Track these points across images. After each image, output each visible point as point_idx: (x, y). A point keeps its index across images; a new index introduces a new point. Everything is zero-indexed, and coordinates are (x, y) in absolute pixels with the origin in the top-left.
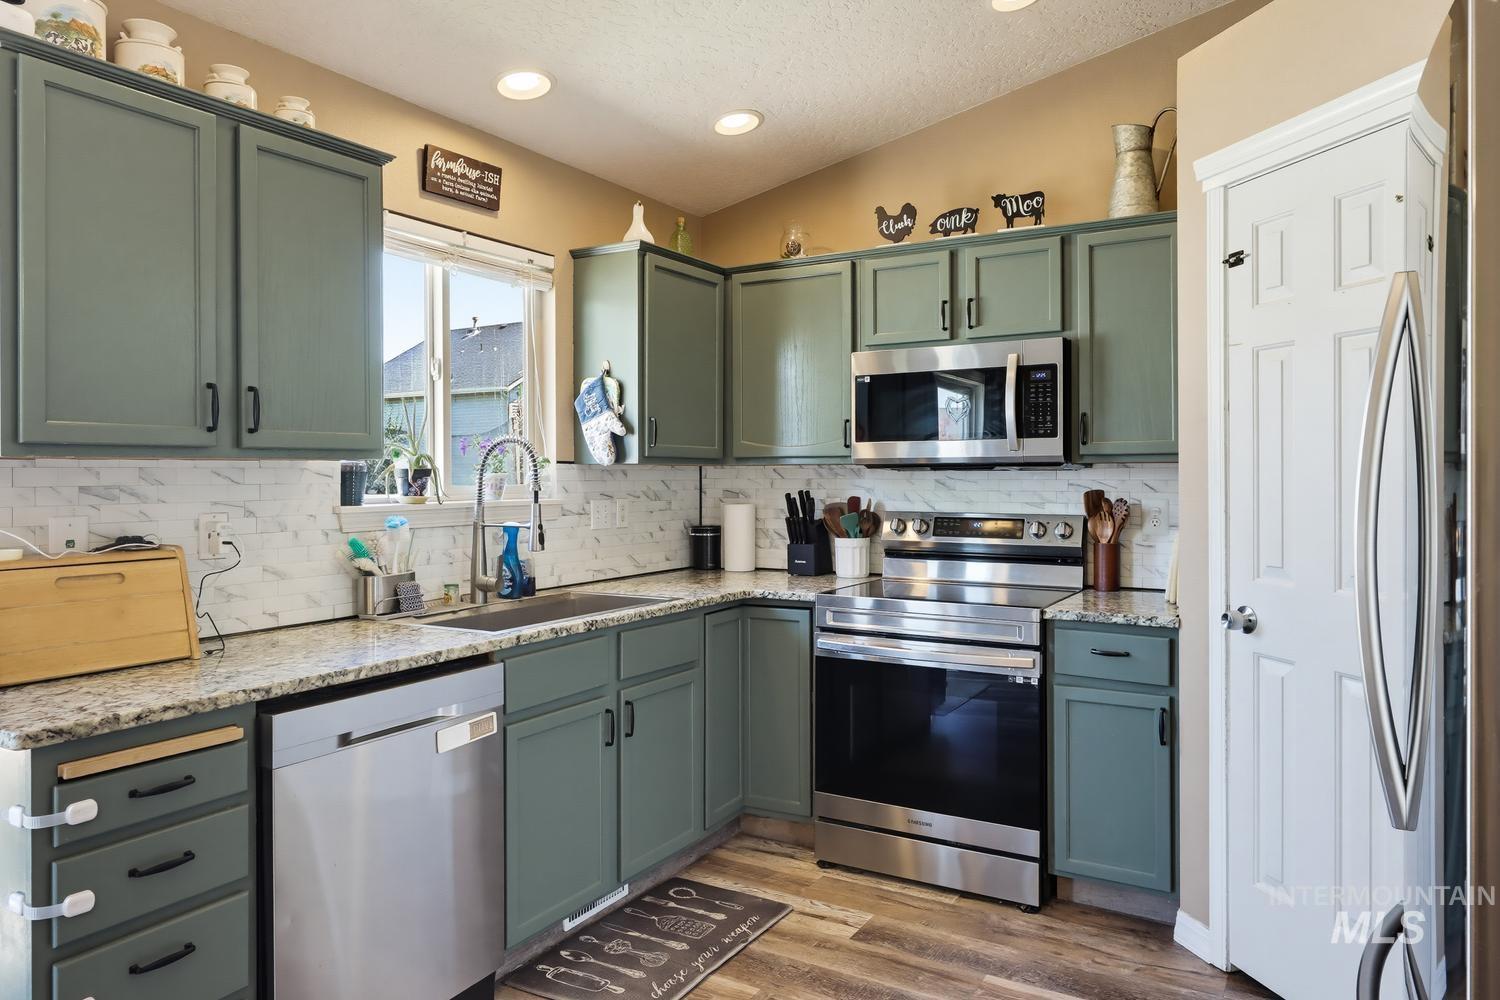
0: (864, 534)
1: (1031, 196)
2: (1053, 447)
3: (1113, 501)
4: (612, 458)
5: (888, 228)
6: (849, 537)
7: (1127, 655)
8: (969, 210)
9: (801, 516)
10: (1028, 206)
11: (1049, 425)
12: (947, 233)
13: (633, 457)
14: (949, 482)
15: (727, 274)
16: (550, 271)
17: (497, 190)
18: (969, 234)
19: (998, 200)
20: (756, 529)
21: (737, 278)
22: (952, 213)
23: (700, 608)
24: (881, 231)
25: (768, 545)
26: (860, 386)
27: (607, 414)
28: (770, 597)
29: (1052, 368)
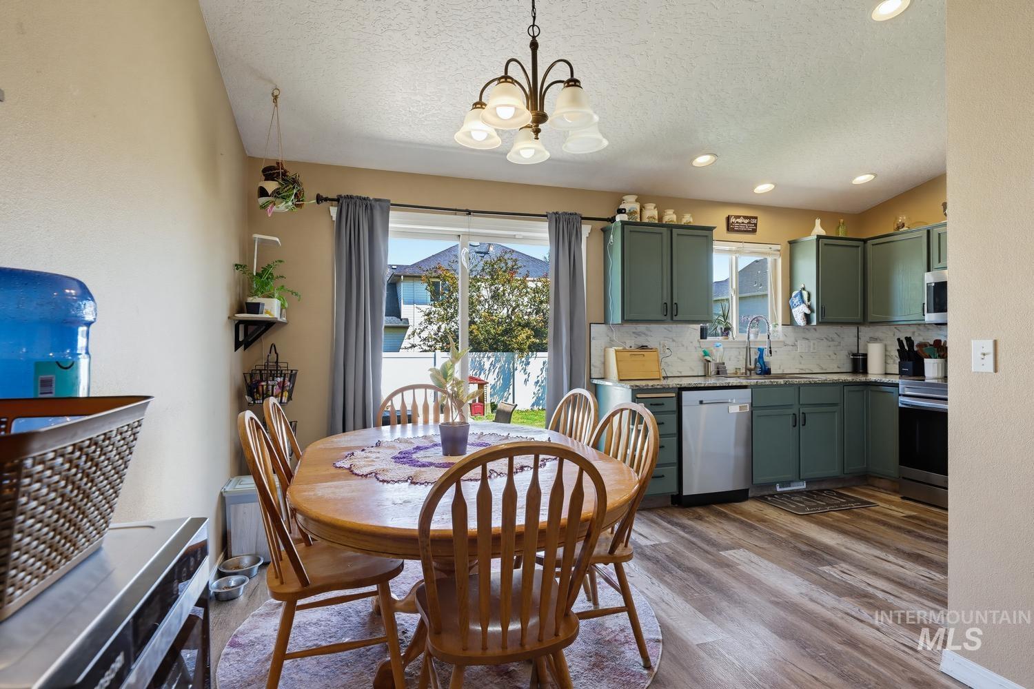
0: (940, 357)
4: (805, 322)
6: (932, 358)
9: (906, 348)
13: (814, 323)
15: (865, 241)
16: (779, 251)
17: (756, 225)
20: (886, 356)
21: (870, 242)
23: (842, 382)
24: (945, 215)
25: (892, 362)
26: (928, 287)
27: (803, 305)
28: (879, 381)
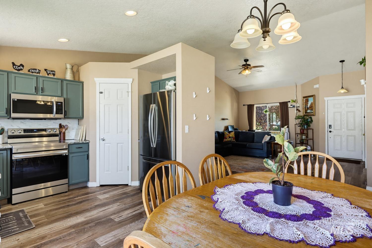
1: (53, 71)
2: (62, 116)
5: (16, 67)
7: (82, 147)
8: (38, 70)
10: (52, 73)
11: (61, 112)
12: (32, 72)
18: (38, 74)
19: (46, 70)
22: (34, 69)
24: (14, 68)
29: (62, 103)
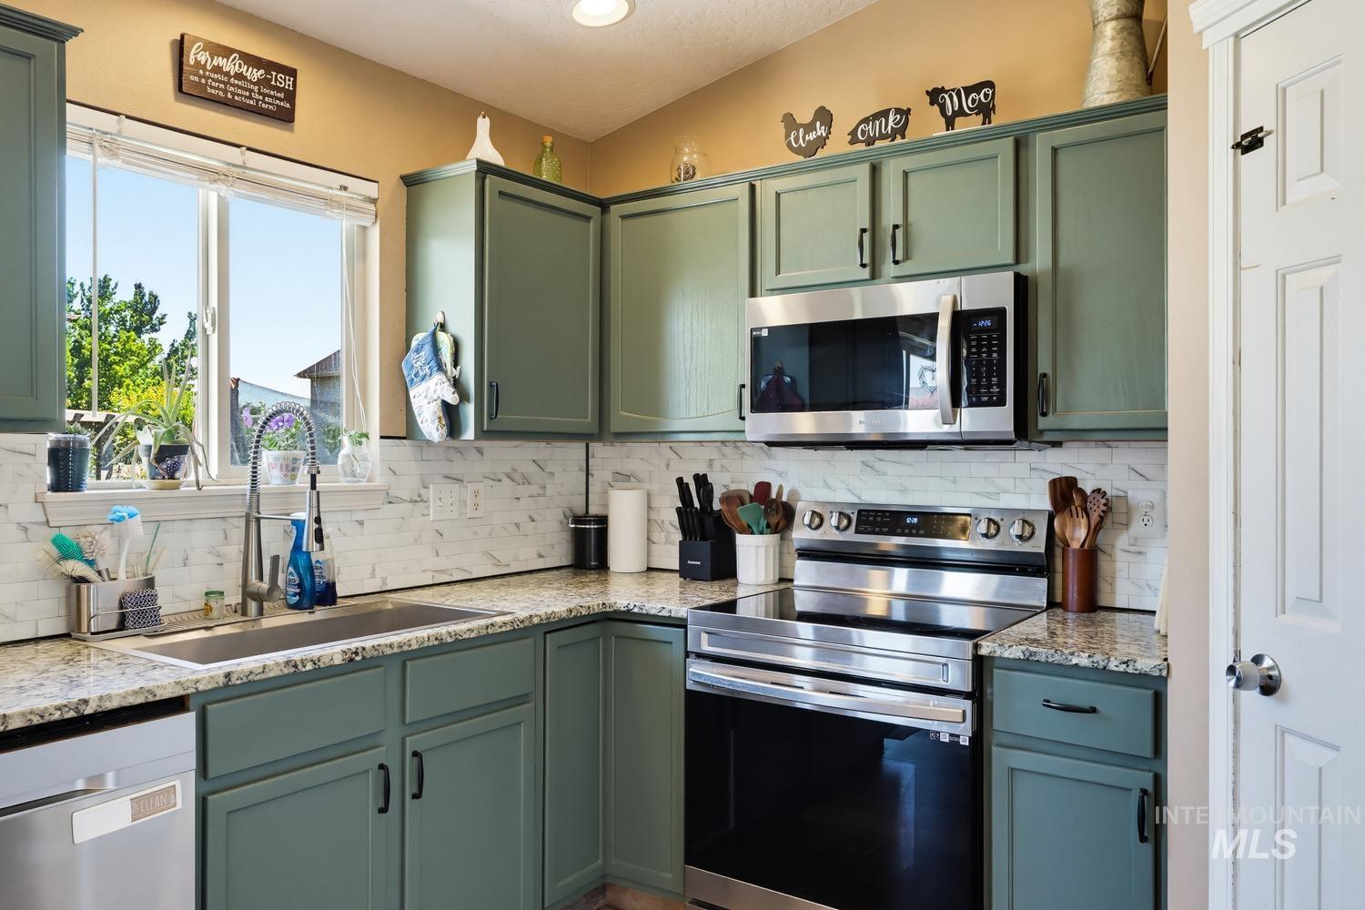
0: (773, 529)
1: (977, 88)
2: (999, 419)
3: (1088, 491)
4: (444, 431)
5: (797, 140)
6: (752, 533)
7: (1093, 710)
8: (898, 111)
9: (697, 504)
10: (973, 101)
11: (995, 389)
12: (870, 141)
13: (469, 434)
14: (879, 465)
15: (604, 205)
16: (374, 201)
17: (291, 96)
19: (935, 95)
20: (649, 520)
21: (616, 210)
22: (876, 116)
23: (539, 625)
24: (789, 145)
25: (663, 540)
26: (755, 341)
27: (438, 377)
28: (636, 610)
29: (999, 313)
